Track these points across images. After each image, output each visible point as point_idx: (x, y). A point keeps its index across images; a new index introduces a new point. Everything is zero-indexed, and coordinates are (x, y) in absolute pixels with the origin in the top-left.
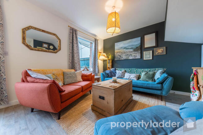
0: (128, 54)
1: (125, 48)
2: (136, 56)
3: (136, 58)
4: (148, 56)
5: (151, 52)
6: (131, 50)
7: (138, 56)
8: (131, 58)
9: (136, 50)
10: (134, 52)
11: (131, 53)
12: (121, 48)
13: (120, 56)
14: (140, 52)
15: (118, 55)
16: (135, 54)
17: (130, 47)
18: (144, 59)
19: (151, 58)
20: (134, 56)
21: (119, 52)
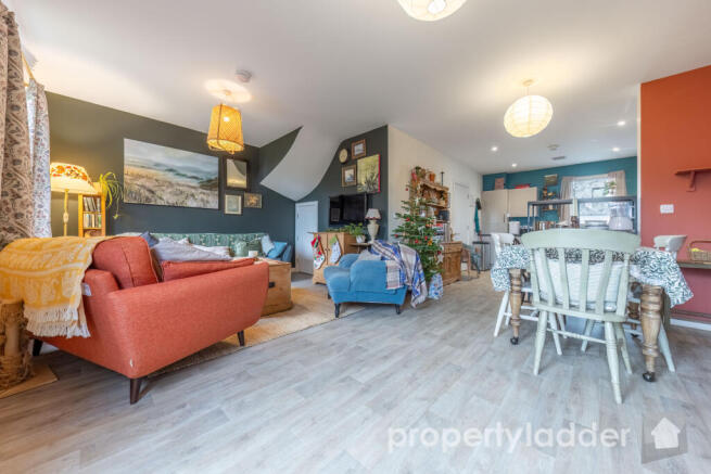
0: (182, 193)
1: (171, 170)
2: (208, 202)
3: (208, 206)
4: (234, 207)
5: (240, 198)
6: (195, 183)
7: (213, 204)
8: (191, 203)
9: (207, 185)
10: (200, 190)
11: (193, 191)
12: (157, 165)
13: (152, 192)
14: (217, 193)
15: (143, 186)
16: (205, 197)
17: (189, 174)
18: (227, 212)
19: (239, 212)
20: (202, 200)
21: (148, 178)
